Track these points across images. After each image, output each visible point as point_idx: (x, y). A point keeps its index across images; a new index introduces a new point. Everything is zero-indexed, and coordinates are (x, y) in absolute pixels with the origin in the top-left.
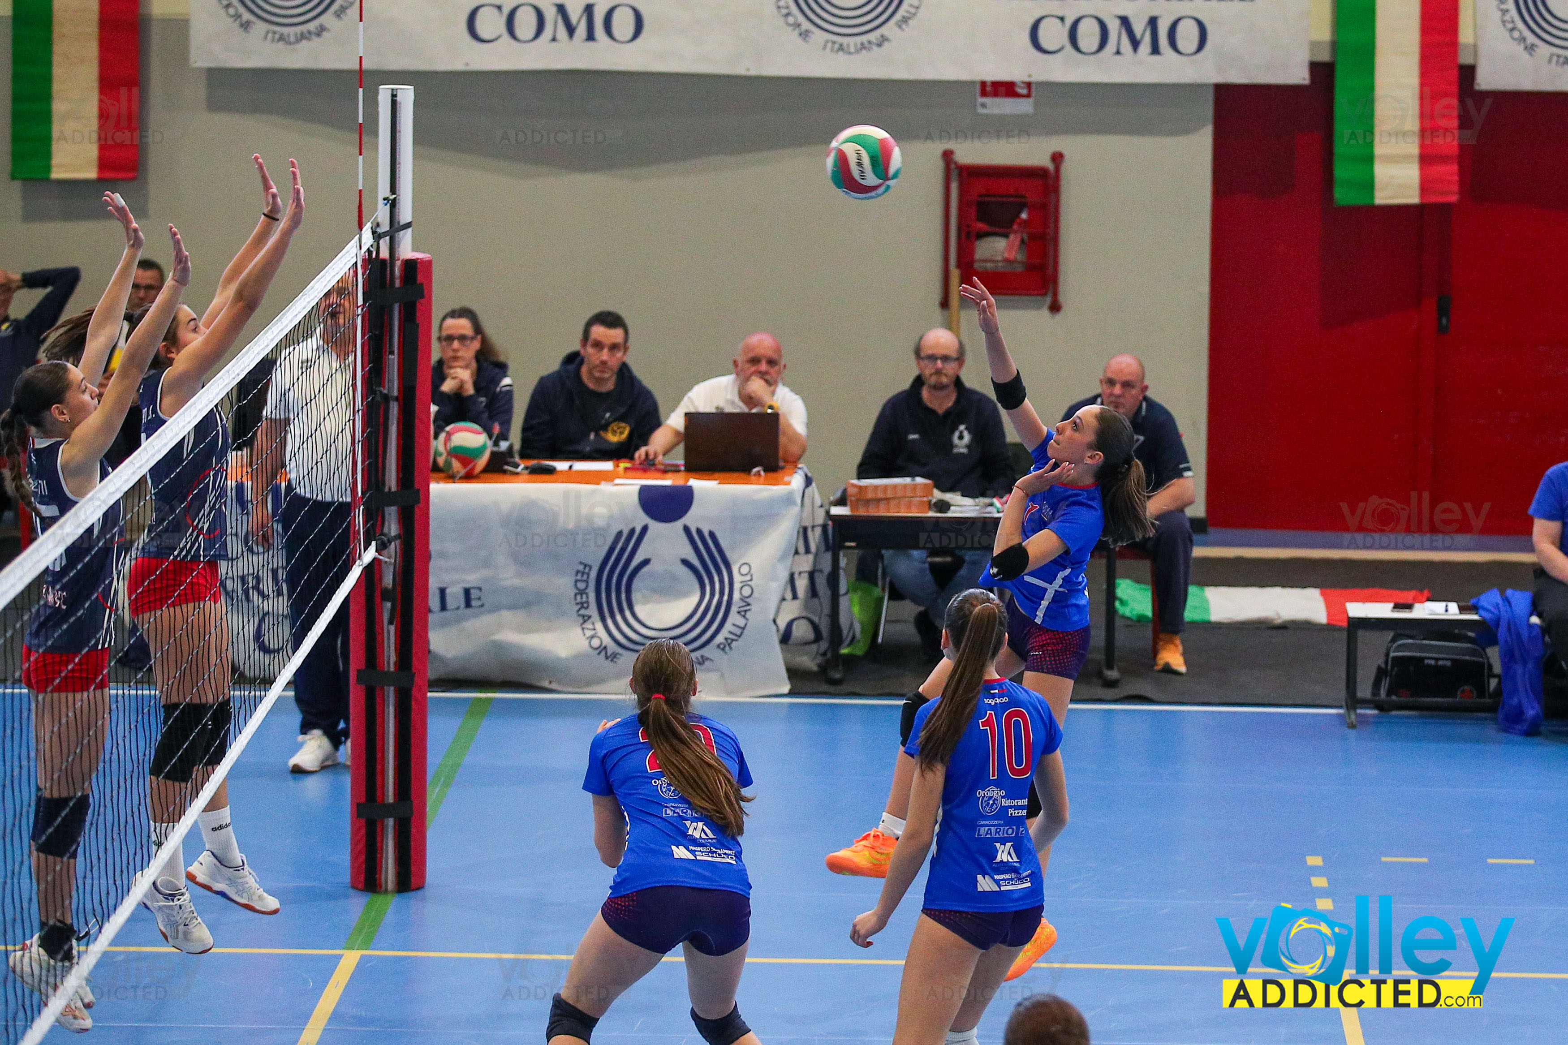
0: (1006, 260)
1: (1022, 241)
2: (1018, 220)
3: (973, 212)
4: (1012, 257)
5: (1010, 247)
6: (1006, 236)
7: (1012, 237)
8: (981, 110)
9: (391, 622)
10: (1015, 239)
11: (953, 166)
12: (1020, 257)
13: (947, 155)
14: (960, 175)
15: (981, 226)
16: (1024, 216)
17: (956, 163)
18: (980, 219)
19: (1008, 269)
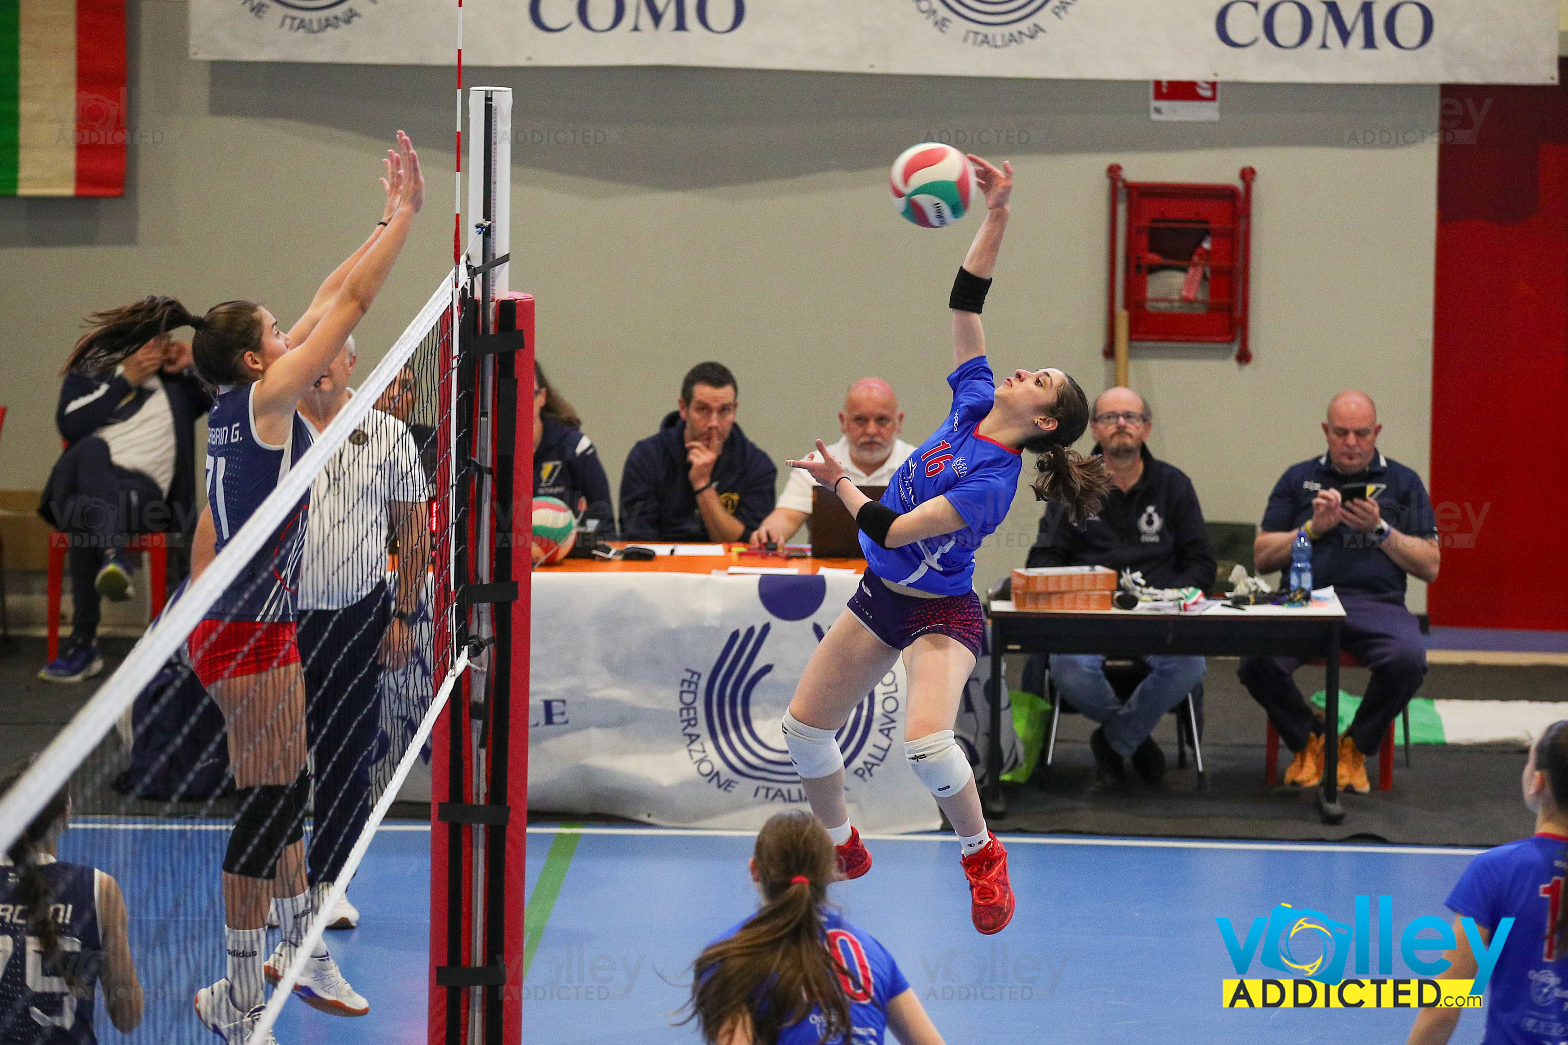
0: (1185, 300)
1: (1204, 277)
2: (1199, 251)
3: (1144, 240)
4: (1191, 296)
5: (1189, 283)
6: (1184, 270)
7: (1191, 271)
8: (1155, 117)
9: (482, 745)
10: (1195, 273)
11: (1120, 184)
12: (1201, 294)
13: (1114, 171)
14: (1129, 196)
15: (1154, 257)
16: (1206, 245)
17: (1124, 181)
18: (1152, 250)
19: (1186, 310)
